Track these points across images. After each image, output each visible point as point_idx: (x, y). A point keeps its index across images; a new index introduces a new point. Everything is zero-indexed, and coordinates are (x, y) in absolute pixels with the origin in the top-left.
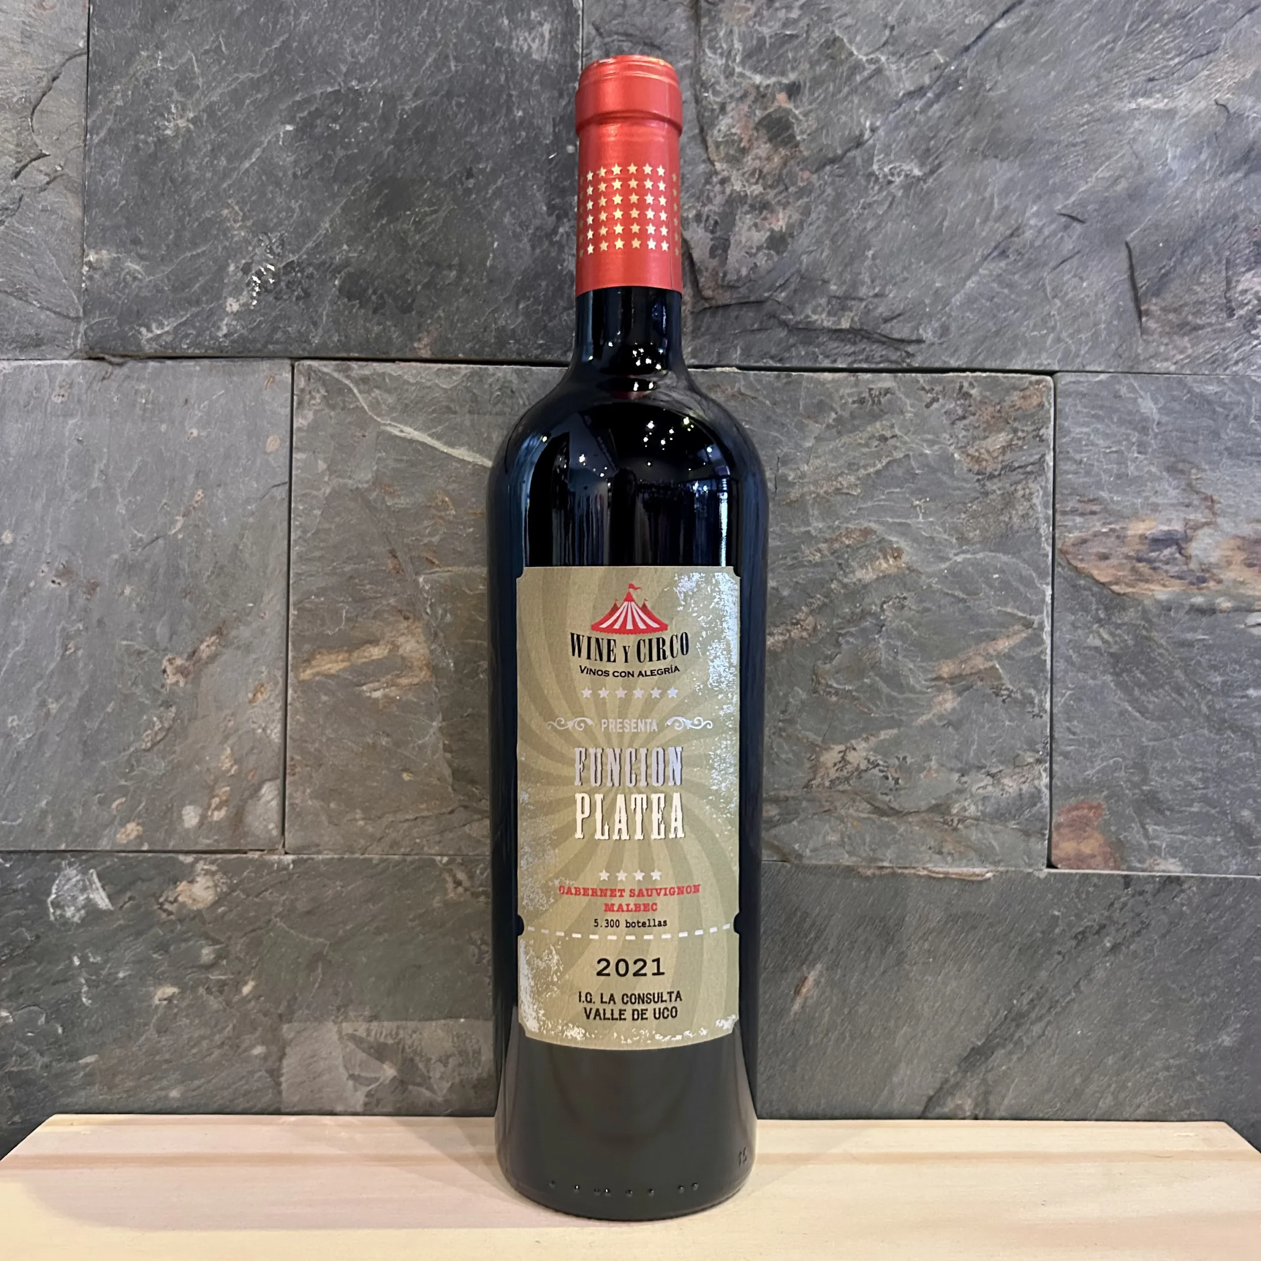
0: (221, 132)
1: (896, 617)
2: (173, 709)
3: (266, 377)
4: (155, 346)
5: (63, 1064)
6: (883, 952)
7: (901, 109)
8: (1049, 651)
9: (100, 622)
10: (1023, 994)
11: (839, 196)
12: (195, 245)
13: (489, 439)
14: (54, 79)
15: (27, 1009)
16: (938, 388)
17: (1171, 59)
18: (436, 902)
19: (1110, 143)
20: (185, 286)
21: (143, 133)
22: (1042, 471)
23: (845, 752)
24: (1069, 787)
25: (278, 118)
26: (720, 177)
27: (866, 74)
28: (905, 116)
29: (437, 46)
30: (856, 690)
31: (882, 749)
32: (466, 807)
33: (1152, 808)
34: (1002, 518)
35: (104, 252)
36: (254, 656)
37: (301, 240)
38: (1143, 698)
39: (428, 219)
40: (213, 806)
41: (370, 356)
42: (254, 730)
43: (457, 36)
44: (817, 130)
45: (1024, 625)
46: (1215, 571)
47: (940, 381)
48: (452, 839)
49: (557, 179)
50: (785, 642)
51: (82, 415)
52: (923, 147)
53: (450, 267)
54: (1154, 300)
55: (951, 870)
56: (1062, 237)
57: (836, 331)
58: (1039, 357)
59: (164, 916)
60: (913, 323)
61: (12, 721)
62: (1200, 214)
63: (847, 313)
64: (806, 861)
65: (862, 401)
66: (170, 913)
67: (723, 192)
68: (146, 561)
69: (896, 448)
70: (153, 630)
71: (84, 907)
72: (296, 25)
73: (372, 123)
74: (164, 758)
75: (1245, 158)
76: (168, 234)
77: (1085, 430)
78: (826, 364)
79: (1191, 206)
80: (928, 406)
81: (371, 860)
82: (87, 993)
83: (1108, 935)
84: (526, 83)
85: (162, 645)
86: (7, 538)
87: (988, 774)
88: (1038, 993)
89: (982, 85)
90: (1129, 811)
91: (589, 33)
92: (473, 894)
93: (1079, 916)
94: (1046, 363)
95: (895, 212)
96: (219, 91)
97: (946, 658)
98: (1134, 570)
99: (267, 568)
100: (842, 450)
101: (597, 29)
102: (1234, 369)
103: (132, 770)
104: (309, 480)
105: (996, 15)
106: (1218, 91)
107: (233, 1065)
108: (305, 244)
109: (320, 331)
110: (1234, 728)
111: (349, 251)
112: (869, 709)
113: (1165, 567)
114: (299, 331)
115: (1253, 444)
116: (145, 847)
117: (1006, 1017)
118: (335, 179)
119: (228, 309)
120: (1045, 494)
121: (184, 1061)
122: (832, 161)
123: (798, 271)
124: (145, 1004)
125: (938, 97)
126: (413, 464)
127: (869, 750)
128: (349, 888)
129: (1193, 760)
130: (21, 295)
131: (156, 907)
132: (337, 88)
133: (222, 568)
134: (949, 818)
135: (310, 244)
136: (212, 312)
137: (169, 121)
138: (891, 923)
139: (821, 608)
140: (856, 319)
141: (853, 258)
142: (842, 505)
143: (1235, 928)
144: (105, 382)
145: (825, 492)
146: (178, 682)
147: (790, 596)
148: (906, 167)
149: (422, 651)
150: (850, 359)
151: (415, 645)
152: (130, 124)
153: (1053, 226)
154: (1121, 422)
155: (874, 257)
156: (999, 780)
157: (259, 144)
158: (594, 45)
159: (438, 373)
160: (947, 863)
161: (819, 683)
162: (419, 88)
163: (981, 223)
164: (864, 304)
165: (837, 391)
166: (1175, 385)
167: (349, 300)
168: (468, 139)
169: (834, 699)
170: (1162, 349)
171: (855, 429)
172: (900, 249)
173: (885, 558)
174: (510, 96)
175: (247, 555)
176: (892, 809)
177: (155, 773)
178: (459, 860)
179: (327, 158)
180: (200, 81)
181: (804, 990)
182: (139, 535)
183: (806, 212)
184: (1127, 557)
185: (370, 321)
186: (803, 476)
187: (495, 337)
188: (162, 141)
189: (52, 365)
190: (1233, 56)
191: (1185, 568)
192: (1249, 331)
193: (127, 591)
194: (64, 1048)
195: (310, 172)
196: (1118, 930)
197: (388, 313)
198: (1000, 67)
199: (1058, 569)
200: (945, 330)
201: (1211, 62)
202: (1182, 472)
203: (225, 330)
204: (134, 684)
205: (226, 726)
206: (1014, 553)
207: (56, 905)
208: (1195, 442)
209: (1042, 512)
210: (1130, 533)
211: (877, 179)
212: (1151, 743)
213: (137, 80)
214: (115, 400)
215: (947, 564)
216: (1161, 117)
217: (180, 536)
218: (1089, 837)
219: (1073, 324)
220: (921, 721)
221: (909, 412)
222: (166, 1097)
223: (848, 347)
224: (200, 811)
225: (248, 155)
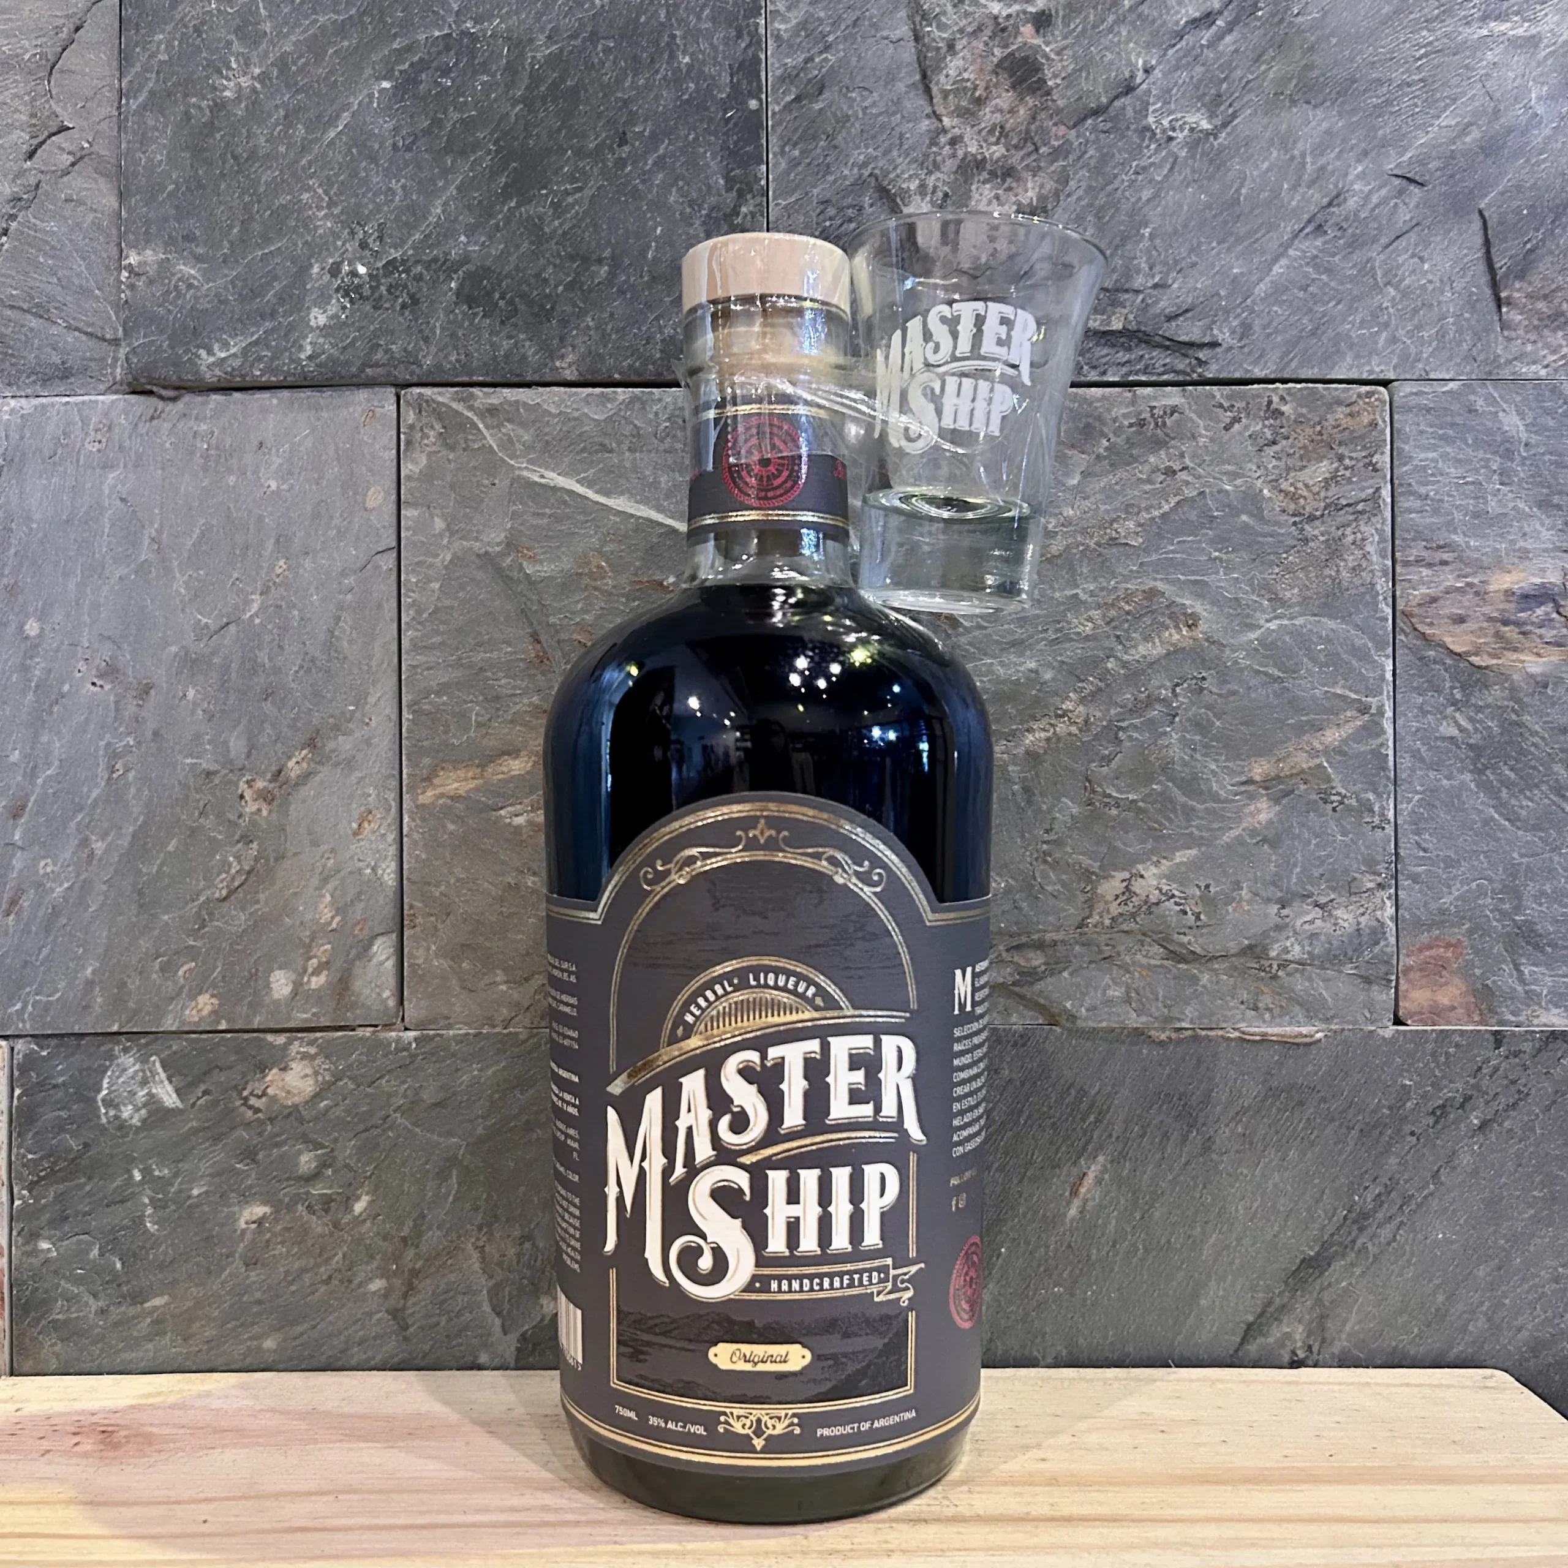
0: (298, 92)
1: (1193, 703)
2: (255, 845)
3: (364, 411)
4: (218, 372)
5: (123, 1309)
6: (1185, 1139)
7: (1183, 43)
8: (1391, 744)
9: (156, 734)
10: (1366, 1188)
11: (1105, 158)
12: (268, 241)
13: (656, 484)
14: (77, 29)
15: (75, 1239)
16: (1240, 405)
19: (1455, 81)
20: (254, 294)
21: (195, 95)
22: (1377, 509)
23: (1129, 880)
24: (1420, 919)
25: (370, 72)
26: (949, 136)
28: (1188, 52)
30: (1143, 800)
31: (1179, 875)
33: (1528, 943)
34: (1327, 572)
35: (149, 252)
36: (358, 774)
37: (405, 231)
38: (1513, 802)
39: (570, 199)
40: (310, 970)
41: (498, 379)
42: (360, 870)
44: (1074, 71)
45: (1360, 711)
47: (1242, 396)
49: (736, 143)
50: (1048, 740)
51: (125, 466)
52: (1213, 91)
53: (600, 261)
54: (1517, 285)
55: (1270, 1030)
56: (1396, 205)
57: (1105, 333)
58: (1369, 363)
59: (250, 1113)
60: (1207, 321)
61: (46, 867)
63: (1118, 310)
64: (1080, 1024)
65: (1142, 423)
66: (257, 1110)
67: (954, 156)
68: (212, 654)
69: (1187, 483)
70: (226, 743)
71: (145, 1105)
73: (493, 76)
74: (243, 909)
76: (231, 227)
77: (1431, 455)
78: (1093, 376)
79: (1563, 160)
80: (1227, 428)
81: (516, 1034)
82: (152, 1215)
83: (1474, 1109)
84: (693, 19)
85: (239, 764)
86: (32, 628)
87: (1316, 905)
88: (1386, 1186)
89: (1287, 8)
90: (1498, 948)
93: (1436, 1086)
94: (1377, 369)
95: (1178, 178)
96: (293, 38)
97: (1260, 753)
98: (1498, 635)
99: (371, 659)
100: (1117, 487)
103: (203, 926)
104: (423, 543)
107: (343, 1306)
108: (410, 235)
109: (433, 349)
111: (468, 243)
112: (1160, 824)
113: (1538, 631)
116: (223, 1026)
117: (1345, 1216)
118: (448, 150)
119: (313, 323)
120: (1382, 540)
121: (280, 1301)
122: (1096, 112)
124: (226, 1229)
126: (557, 519)
127: (1160, 877)
128: (490, 1072)
130: (41, 311)
131: (239, 1103)
132: (446, 31)
133: (313, 660)
134: (1266, 963)
135: (418, 236)
136: (291, 328)
137: (229, 80)
138: (1194, 1101)
139: (1093, 694)
140: (1131, 317)
141: (1124, 239)
142: (1119, 560)
144: (155, 422)
145: (1098, 544)
146: (259, 810)
147: (1054, 679)
148: (1191, 119)
150: (1125, 370)
152: (178, 84)
153: (1384, 192)
154: (1477, 444)
155: (1152, 237)
156: (1330, 915)
157: (346, 107)
159: (587, 400)
160: (1264, 1021)
161: (1093, 791)
162: (553, 29)
163: (1289, 189)
164: (1141, 297)
165: (1109, 411)
166: (1547, 394)
167: (470, 308)
168: (619, 95)
169: (1114, 812)
170: (1529, 347)
171: (1135, 459)
172: (1185, 226)
173: (1177, 627)
174: (673, 37)
175: (345, 645)
176: (1193, 952)
177: (234, 929)
179: (437, 123)
180: (268, 27)
181: (1083, 1190)
182: (204, 620)
183: (1063, 179)
184: (1490, 619)
185: (497, 334)
186: (1068, 522)
187: (661, 351)
188: (219, 106)
189: (83, 402)
191: (1564, 631)
193: (191, 693)
194: (125, 1288)
195: (413, 143)
196: (1487, 1103)
197: (520, 323)
199: (1401, 637)
200: (1246, 329)
202: (1559, 507)
203: (309, 350)
204: (203, 813)
205: (324, 866)
206: (1343, 618)
207: (108, 1103)
209: (1379, 562)
210: (1492, 588)
211: (1155, 134)
212: (1525, 860)
213: (186, 27)
214: (168, 445)
215: (1258, 633)
216: (1521, 46)
217: (257, 621)
218: (1446, 984)
219: (1411, 319)
220: (1228, 837)
221: (1201, 436)
222: (259, 1349)
223: (1121, 354)
224: (294, 977)
225: (332, 121)
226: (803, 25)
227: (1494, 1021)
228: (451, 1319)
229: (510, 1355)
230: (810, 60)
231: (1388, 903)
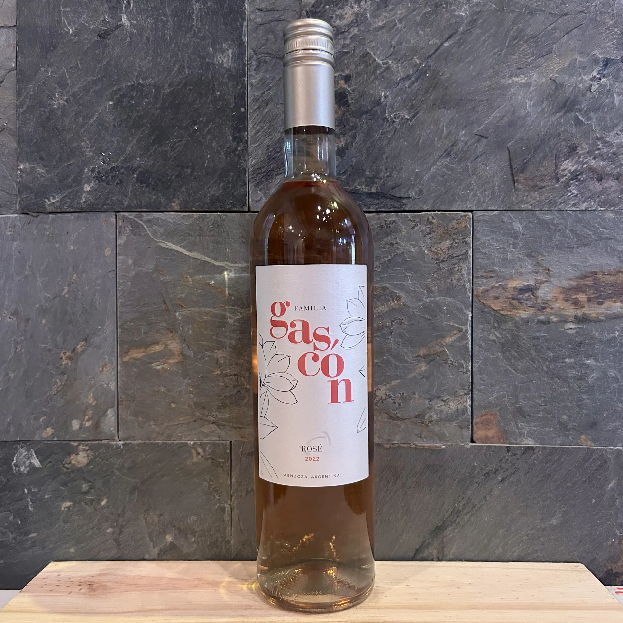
0: (80, 106)
1: (398, 328)
2: (66, 376)
3: (104, 220)
4: (52, 207)
5: (21, 537)
6: (395, 483)
7: (399, 86)
8: (470, 343)
9: (32, 336)
10: (460, 502)
11: (370, 129)
12: (69, 160)
13: (208, 248)
14: (2, 82)
15: (4, 513)
16: (418, 220)
17: (529, 58)
18: (189, 463)
19: (499, 99)
20: (65, 179)
21: (43, 107)
22: (467, 258)
23: (375, 391)
24: (481, 405)
25: (106, 98)
27: (382, 70)
28: (400, 90)
29: (179, 62)
30: (381, 363)
31: (393, 389)
32: (201, 419)
33: (520, 415)
34: (448, 281)
35: (27, 164)
36: (102, 351)
37: (118, 156)
38: (516, 363)
39: (177, 145)
40: (86, 420)
41: (151, 210)
42: (103, 385)
43: (189, 57)
44: (359, 97)
45: (459, 331)
46: (550, 303)
47: (418, 217)
48: (195, 434)
49: (236, 124)
51: (20, 240)
52: (410, 104)
53: (188, 167)
54: (521, 175)
55: (425, 445)
56: (477, 145)
57: (369, 193)
58: (466, 204)
59: (65, 470)
60: (406, 189)
62: (542, 133)
63: (374, 185)
65: (382, 227)
66: (68, 469)
68: (51, 307)
69: (398, 248)
70: (56, 339)
71: (29, 466)
72: (113, 54)
73: (149, 99)
74: (62, 398)
75: (565, 105)
76: (56, 155)
77: (487, 238)
78: (365, 209)
79: (538, 129)
80: (412, 229)
81: (158, 443)
82: (31, 505)
83: (499, 474)
84: (221, 79)
85: (60, 346)
87: (442, 400)
88: (467, 501)
89: (438, 73)
90: (510, 416)
91: (250, 54)
92: (205, 458)
93: (486, 465)
94: (469, 206)
95: (396, 136)
96: (78, 86)
97: (422, 346)
98: (511, 304)
99: (106, 310)
101: (254, 52)
102: (560, 207)
103: (48, 404)
104: (125, 268)
105: (444, 39)
106: (551, 73)
107: (98, 537)
108: (120, 158)
109: (128, 199)
110: (559, 377)
111: (140, 161)
112: (386, 371)
113: (525, 302)
114: (118, 199)
115: (568, 243)
116: (56, 439)
117: (452, 512)
118: (133, 127)
119: (85, 190)
120: (468, 269)
121: (76, 536)
122: (366, 113)
123: (351, 166)
124: (58, 510)
125: (417, 80)
126: (172, 261)
127: (386, 390)
128: (149, 456)
129: (540, 393)
131: (61, 466)
132: (133, 83)
133: (86, 310)
134: (424, 421)
135: (122, 158)
136: (78, 191)
137: (55, 101)
138: (399, 469)
140: (379, 188)
141: (377, 159)
143: (559, 470)
144: (30, 225)
146: (68, 363)
148: (402, 114)
149: (179, 347)
150: (377, 207)
151: (175, 344)
152: (37, 103)
153: (473, 141)
154: (505, 234)
155: (387, 158)
156: (447, 404)
157: (98, 111)
158: (253, 59)
159: (183, 217)
160: (424, 441)
162: (170, 83)
163: (437, 141)
164: (382, 180)
165: (371, 222)
166: (530, 215)
167: (141, 184)
168: (195, 106)
170: (525, 198)
171: (379, 240)
172: (399, 154)
173: (393, 301)
174: (214, 85)
175: (97, 304)
176: (398, 417)
177: (59, 405)
178: (198, 442)
179: (129, 117)
180: (69, 82)
182: (48, 296)
183: (354, 137)
184: (508, 298)
185: (151, 194)
187: (210, 200)
188: (52, 111)
189: (5, 217)
190: (559, 56)
191: (535, 302)
192: (566, 189)
193: (44, 321)
194: (22, 530)
195: (121, 124)
196: (504, 472)
197: (159, 190)
198: (446, 64)
199: (475, 304)
200: (421, 191)
201: (548, 59)
202: (534, 257)
203: (84, 199)
204: (48, 364)
205: (90, 383)
206: (453, 297)
207: (16, 465)
208: (541, 242)
209: (467, 277)
210: (509, 286)
211: (388, 120)
212: (520, 385)
213: (40, 82)
214: (35, 233)
215: (422, 303)
216: (524, 87)
217: (67, 296)
218: (491, 428)
219: (482, 187)
220: (410, 376)
221: (404, 231)
222: (69, 552)
223: (375, 201)
224: (80, 422)
225: (91, 117)
226: (261, 80)
227: (508, 442)
228: (135, 543)
229: (156, 556)
230: (263, 93)
231: (468, 400)
